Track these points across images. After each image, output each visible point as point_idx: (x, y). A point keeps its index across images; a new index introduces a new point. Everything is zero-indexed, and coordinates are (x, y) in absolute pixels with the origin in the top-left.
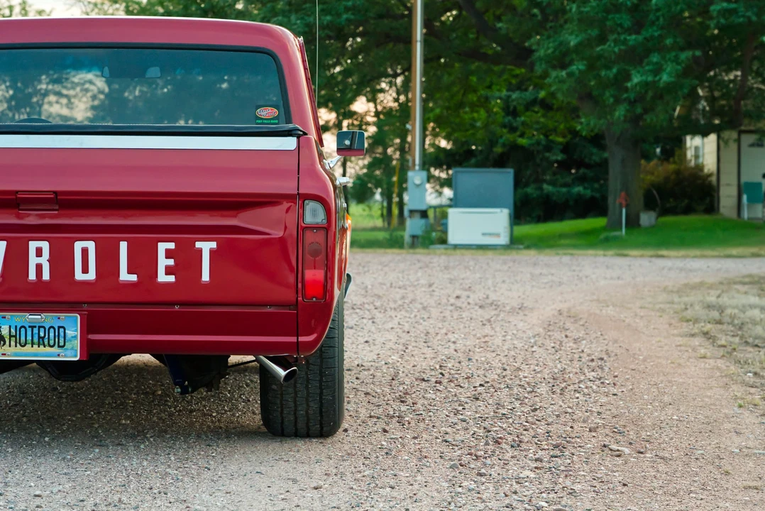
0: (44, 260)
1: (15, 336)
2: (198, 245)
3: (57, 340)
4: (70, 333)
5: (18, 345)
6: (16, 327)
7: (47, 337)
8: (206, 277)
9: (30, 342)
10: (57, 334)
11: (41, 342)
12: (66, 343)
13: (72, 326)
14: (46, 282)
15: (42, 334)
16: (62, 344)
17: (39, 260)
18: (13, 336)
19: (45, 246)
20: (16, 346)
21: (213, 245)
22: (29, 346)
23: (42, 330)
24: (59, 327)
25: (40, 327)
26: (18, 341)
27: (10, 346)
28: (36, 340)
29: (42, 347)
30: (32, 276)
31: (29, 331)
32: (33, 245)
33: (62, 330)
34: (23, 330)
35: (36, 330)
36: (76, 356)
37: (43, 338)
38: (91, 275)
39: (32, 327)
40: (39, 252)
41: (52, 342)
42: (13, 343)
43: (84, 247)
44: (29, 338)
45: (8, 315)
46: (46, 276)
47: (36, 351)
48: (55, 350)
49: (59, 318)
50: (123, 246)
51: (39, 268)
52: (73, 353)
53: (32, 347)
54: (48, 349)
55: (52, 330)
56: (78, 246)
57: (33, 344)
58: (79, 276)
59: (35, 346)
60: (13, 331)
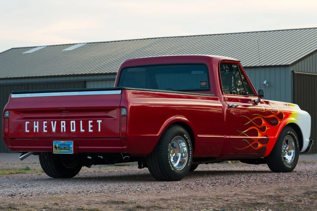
0: (64, 126)
2: (98, 121)
4: (71, 146)
7: (66, 147)
8: (99, 130)
13: (71, 144)
16: (69, 149)
19: (64, 122)
21: (101, 121)
22: (62, 150)
24: (69, 145)
25: (65, 145)
28: (64, 148)
32: (62, 122)
34: (61, 145)
35: (64, 145)
36: (72, 153)
39: (63, 145)
41: (67, 149)
42: (59, 149)
43: (73, 122)
44: (62, 148)
45: (57, 141)
47: (64, 151)
48: (68, 151)
49: (68, 142)
50: (81, 122)
54: (66, 151)
55: (67, 145)
57: (63, 149)
58: (72, 130)
60: (59, 146)
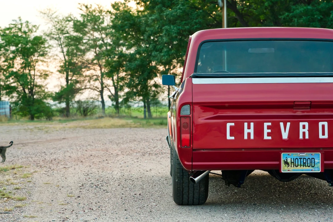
0: (306, 130)
1: (293, 163)
3: (311, 164)
4: (316, 161)
5: (295, 166)
6: (294, 158)
7: (307, 162)
9: (300, 165)
10: (311, 161)
11: (304, 165)
12: (315, 165)
13: (318, 158)
14: (307, 140)
15: (305, 162)
16: (313, 165)
17: (304, 130)
18: (292, 163)
19: (306, 124)
20: (294, 167)
22: (299, 167)
23: (305, 160)
24: (312, 158)
25: (304, 158)
26: (295, 164)
27: (291, 167)
28: (302, 164)
29: (305, 167)
30: (301, 137)
31: (299, 160)
32: (301, 124)
33: (313, 160)
34: (297, 160)
35: (302, 160)
36: (319, 171)
37: (305, 163)
38: (326, 136)
39: (301, 159)
40: (304, 127)
41: (309, 165)
42: (292, 166)
43: (323, 124)
44: (299, 163)
45: (290, 153)
46: (307, 137)
47: (302, 169)
48: (310, 168)
49: (312, 155)
51: (304, 133)
52: (318, 169)
53: (301, 167)
54: (307, 168)
55: (309, 160)
56: (321, 124)
57: (301, 166)
58: (321, 136)
59: (302, 167)
60: (292, 160)
